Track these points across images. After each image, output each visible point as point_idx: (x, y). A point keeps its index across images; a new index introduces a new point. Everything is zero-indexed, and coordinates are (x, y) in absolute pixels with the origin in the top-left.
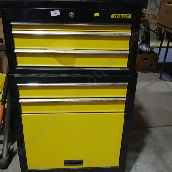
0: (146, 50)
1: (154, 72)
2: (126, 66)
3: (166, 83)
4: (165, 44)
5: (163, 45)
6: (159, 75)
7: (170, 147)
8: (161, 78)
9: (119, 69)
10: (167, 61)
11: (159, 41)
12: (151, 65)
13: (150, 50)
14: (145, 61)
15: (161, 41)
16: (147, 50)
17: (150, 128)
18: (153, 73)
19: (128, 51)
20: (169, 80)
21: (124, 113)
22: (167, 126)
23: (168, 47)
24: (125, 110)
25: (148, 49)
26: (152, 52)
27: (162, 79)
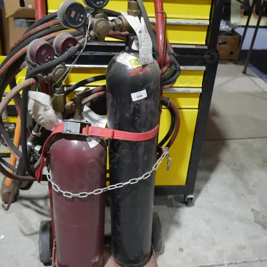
0: (224, 30)
1: (236, 63)
2: (204, 43)
3: (252, 80)
4: (253, 21)
5: (250, 24)
6: (242, 68)
7: (254, 165)
8: (244, 72)
9: (194, 47)
10: (255, 47)
11: (245, 16)
12: (231, 53)
13: (230, 29)
14: (222, 46)
15: (247, 17)
16: (227, 30)
17: (228, 141)
18: (234, 65)
19: (208, 21)
20: (257, 76)
21: (197, 110)
22: (251, 138)
23: (257, 27)
24: (199, 106)
25: (227, 27)
26: (233, 33)
27: (247, 73)
